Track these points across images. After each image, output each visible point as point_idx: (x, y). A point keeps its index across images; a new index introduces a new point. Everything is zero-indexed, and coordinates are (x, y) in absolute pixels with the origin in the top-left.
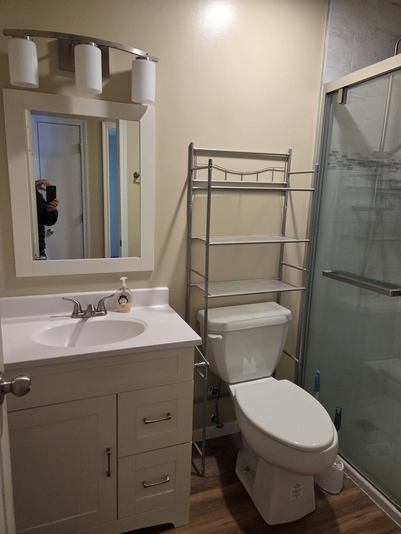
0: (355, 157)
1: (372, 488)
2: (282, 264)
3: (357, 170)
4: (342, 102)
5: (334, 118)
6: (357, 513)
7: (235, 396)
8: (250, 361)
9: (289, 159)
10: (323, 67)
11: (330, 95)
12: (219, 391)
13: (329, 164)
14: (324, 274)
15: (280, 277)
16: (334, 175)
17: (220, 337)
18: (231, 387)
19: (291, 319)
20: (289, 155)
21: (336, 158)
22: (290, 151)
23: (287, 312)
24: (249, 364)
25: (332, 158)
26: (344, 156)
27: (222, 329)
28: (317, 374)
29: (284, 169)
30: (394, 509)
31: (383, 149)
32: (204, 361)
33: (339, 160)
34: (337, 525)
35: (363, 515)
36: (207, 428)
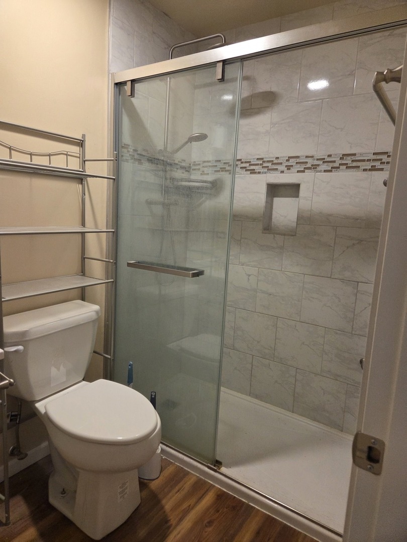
0: (144, 153)
1: (186, 459)
2: (84, 258)
3: (146, 165)
4: (131, 95)
5: (123, 110)
6: (177, 488)
7: (46, 413)
8: (58, 369)
9: (84, 144)
10: (109, 56)
11: (119, 85)
12: (20, 415)
13: (122, 156)
14: (129, 265)
15: (83, 272)
16: (128, 167)
17: (21, 348)
18: (37, 405)
19: (100, 315)
20: (83, 141)
21: (128, 151)
22: (84, 136)
23: (96, 307)
24: (57, 373)
25: (125, 150)
26: (135, 150)
27: (22, 338)
28: (130, 365)
29: (78, 155)
30: (206, 469)
31: (167, 148)
32: (6, 379)
33: (130, 153)
34: (162, 507)
35: (182, 487)
36: (10, 463)
